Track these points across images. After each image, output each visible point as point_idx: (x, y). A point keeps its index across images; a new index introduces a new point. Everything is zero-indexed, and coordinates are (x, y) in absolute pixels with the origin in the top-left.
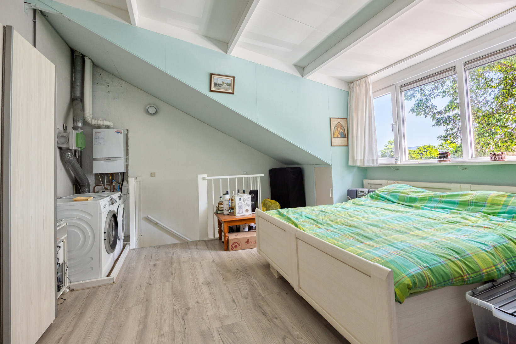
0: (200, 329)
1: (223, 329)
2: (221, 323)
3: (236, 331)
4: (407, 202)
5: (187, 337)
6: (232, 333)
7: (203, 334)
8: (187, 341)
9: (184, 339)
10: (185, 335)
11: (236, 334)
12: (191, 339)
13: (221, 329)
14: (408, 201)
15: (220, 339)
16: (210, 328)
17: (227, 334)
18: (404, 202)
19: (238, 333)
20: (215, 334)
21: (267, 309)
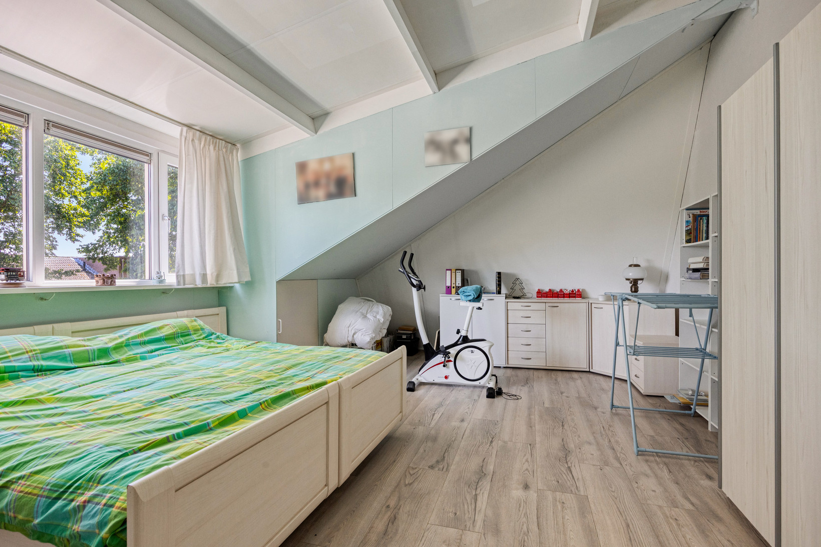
0: (498, 540)
1: (466, 525)
2: (463, 536)
3: (451, 515)
4: (94, 360)
5: (520, 538)
6: (457, 514)
7: (497, 531)
8: (521, 531)
9: (526, 538)
10: (523, 541)
11: (454, 511)
12: (515, 531)
13: (468, 527)
14: (96, 357)
15: (476, 515)
16: (482, 535)
17: (465, 515)
18: (89, 361)
19: (451, 511)
20: (479, 523)
21: (380, 526)
